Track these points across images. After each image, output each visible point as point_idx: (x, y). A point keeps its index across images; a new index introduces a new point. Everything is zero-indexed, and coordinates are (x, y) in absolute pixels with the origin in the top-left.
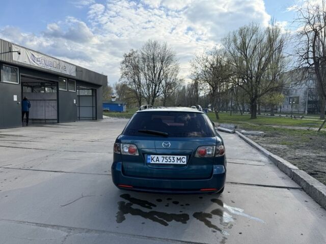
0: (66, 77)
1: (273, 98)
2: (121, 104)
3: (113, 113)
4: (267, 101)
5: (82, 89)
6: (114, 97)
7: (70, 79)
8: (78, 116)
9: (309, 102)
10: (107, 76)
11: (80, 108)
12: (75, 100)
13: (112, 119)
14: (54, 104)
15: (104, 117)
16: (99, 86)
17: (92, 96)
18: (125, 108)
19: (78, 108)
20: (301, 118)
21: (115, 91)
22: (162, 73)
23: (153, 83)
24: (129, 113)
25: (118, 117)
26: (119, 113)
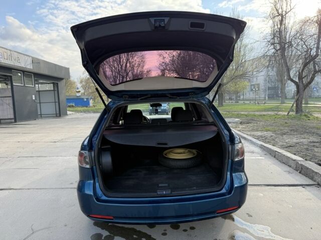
0: (21, 71)
1: (238, 86)
2: (87, 99)
3: (79, 109)
4: (233, 89)
5: (42, 83)
6: (79, 92)
7: (26, 73)
8: (39, 113)
9: (269, 88)
10: (69, 68)
11: (41, 104)
12: (34, 96)
13: (78, 115)
14: (10, 101)
15: (69, 112)
16: (61, 79)
17: (54, 90)
18: (91, 102)
19: (38, 105)
20: (264, 103)
21: (79, 85)
22: (128, 65)
23: (120, 75)
24: (96, 108)
25: (85, 112)
26: (85, 108)
